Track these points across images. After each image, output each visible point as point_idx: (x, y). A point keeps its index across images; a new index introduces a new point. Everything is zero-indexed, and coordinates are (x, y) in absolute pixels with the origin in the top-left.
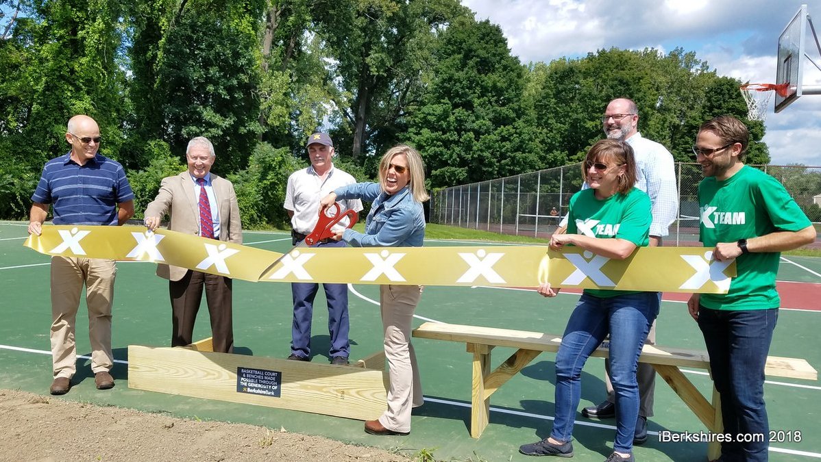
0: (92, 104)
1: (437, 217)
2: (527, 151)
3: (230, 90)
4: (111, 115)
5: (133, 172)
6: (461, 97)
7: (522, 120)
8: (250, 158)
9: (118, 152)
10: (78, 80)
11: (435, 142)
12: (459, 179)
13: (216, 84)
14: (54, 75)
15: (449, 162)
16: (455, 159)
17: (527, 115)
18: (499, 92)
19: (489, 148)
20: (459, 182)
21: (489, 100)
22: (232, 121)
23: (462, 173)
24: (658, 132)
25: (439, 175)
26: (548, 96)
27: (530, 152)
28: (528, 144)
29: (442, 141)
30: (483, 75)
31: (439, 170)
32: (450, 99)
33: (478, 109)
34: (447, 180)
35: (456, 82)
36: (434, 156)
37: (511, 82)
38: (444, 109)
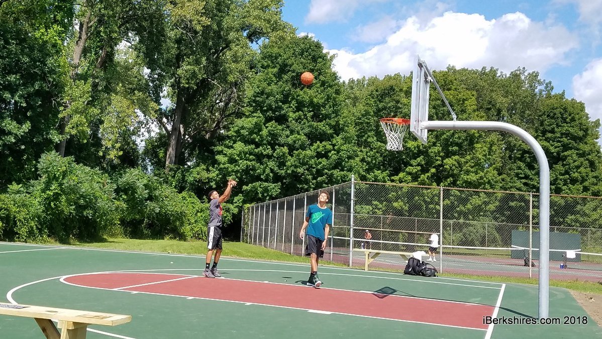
1: (246, 235)
2: (345, 169)
6: (274, 111)
7: (340, 136)
11: (248, 156)
12: (272, 195)
13: (13, 91)
15: (262, 177)
17: (346, 132)
18: (315, 107)
19: (303, 164)
20: (272, 198)
21: (305, 115)
23: (275, 189)
24: (485, 155)
25: (251, 191)
26: (367, 113)
27: (349, 170)
28: (347, 162)
29: (254, 155)
30: (298, 90)
31: (250, 185)
32: (262, 112)
33: (293, 124)
34: (260, 195)
35: (268, 95)
36: (247, 171)
37: (329, 98)
38: (256, 123)
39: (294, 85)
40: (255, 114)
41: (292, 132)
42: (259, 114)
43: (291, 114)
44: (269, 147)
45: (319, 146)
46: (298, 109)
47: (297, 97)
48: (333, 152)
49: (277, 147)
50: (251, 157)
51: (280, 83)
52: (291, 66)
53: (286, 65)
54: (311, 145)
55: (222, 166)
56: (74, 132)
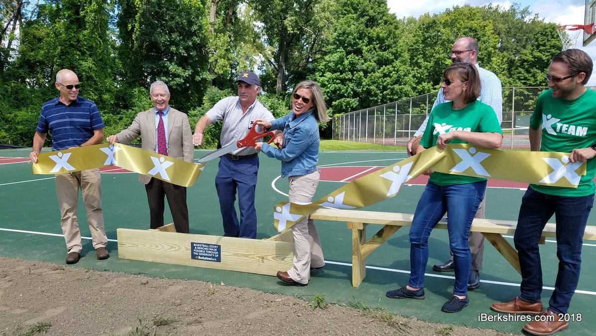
0: (94, 64)
1: (337, 135)
2: (402, 83)
3: (187, 49)
4: (107, 71)
5: (125, 111)
6: (352, 46)
7: (399, 60)
8: (204, 98)
9: (114, 97)
10: (82, 47)
11: (335, 80)
12: (353, 106)
13: (177, 45)
14: (66, 44)
15: (345, 94)
16: (350, 93)
17: (402, 57)
18: (381, 40)
19: (374, 83)
20: (353, 109)
21: (374, 47)
22: (190, 72)
23: (355, 102)
24: (499, 66)
25: (338, 105)
26: (417, 42)
27: (405, 84)
28: (403, 79)
30: (369, 29)
31: (337, 101)
32: (345, 48)
33: (366, 54)
34: (344, 107)
37: (390, 32)
38: (340, 56)
39: (366, 26)
40: (338, 50)
41: (366, 61)
42: (341, 49)
43: (364, 48)
44: (350, 73)
46: (369, 43)
47: (368, 34)
50: (338, 81)
51: (357, 25)
54: (379, 69)
56: (220, 72)
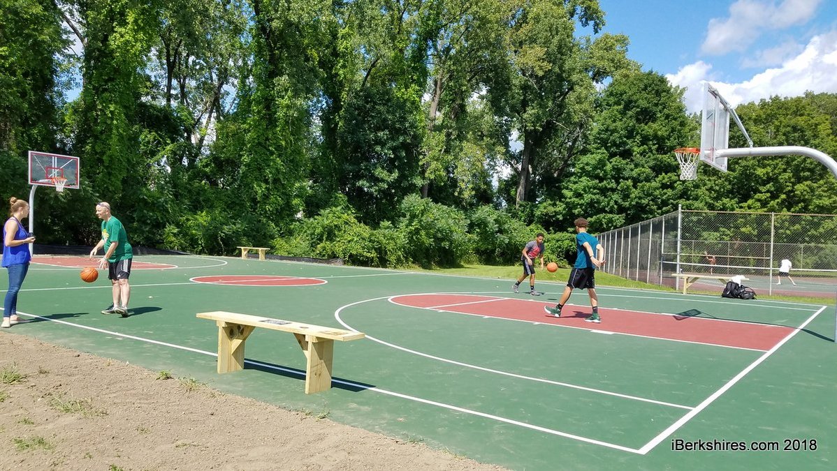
2: (692, 198)
3: (395, 149)
6: (618, 146)
11: (592, 190)
13: (383, 144)
15: (606, 209)
16: (613, 206)
18: (660, 141)
19: (648, 195)
20: (616, 227)
21: (650, 148)
22: (396, 176)
25: (595, 222)
27: (695, 199)
28: (693, 191)
29: (598, 189)
30: (643, 125)
31: (594, 217)
32: (607, 148)
33: (637, 158)
34: (605, 226)
35: (613, 131)
36: (591, 204)
37: (673, 130)
38: (600, 159)
39: (638, 121)
40: (599, 151)
41: (636, 166)
42: (603, 150)
43: (635, 149)
44: (613, 181)
45: (665, 177)
46: (643, 143)
47: (642, 131)
48: (678, 183)
49: (621, 180)
50: (595, 191)
51: (625, 119)
52: (636, 102)
53: (631, 102)
54: (657, 176)
55: (568, 200)
56: (432, 177)
